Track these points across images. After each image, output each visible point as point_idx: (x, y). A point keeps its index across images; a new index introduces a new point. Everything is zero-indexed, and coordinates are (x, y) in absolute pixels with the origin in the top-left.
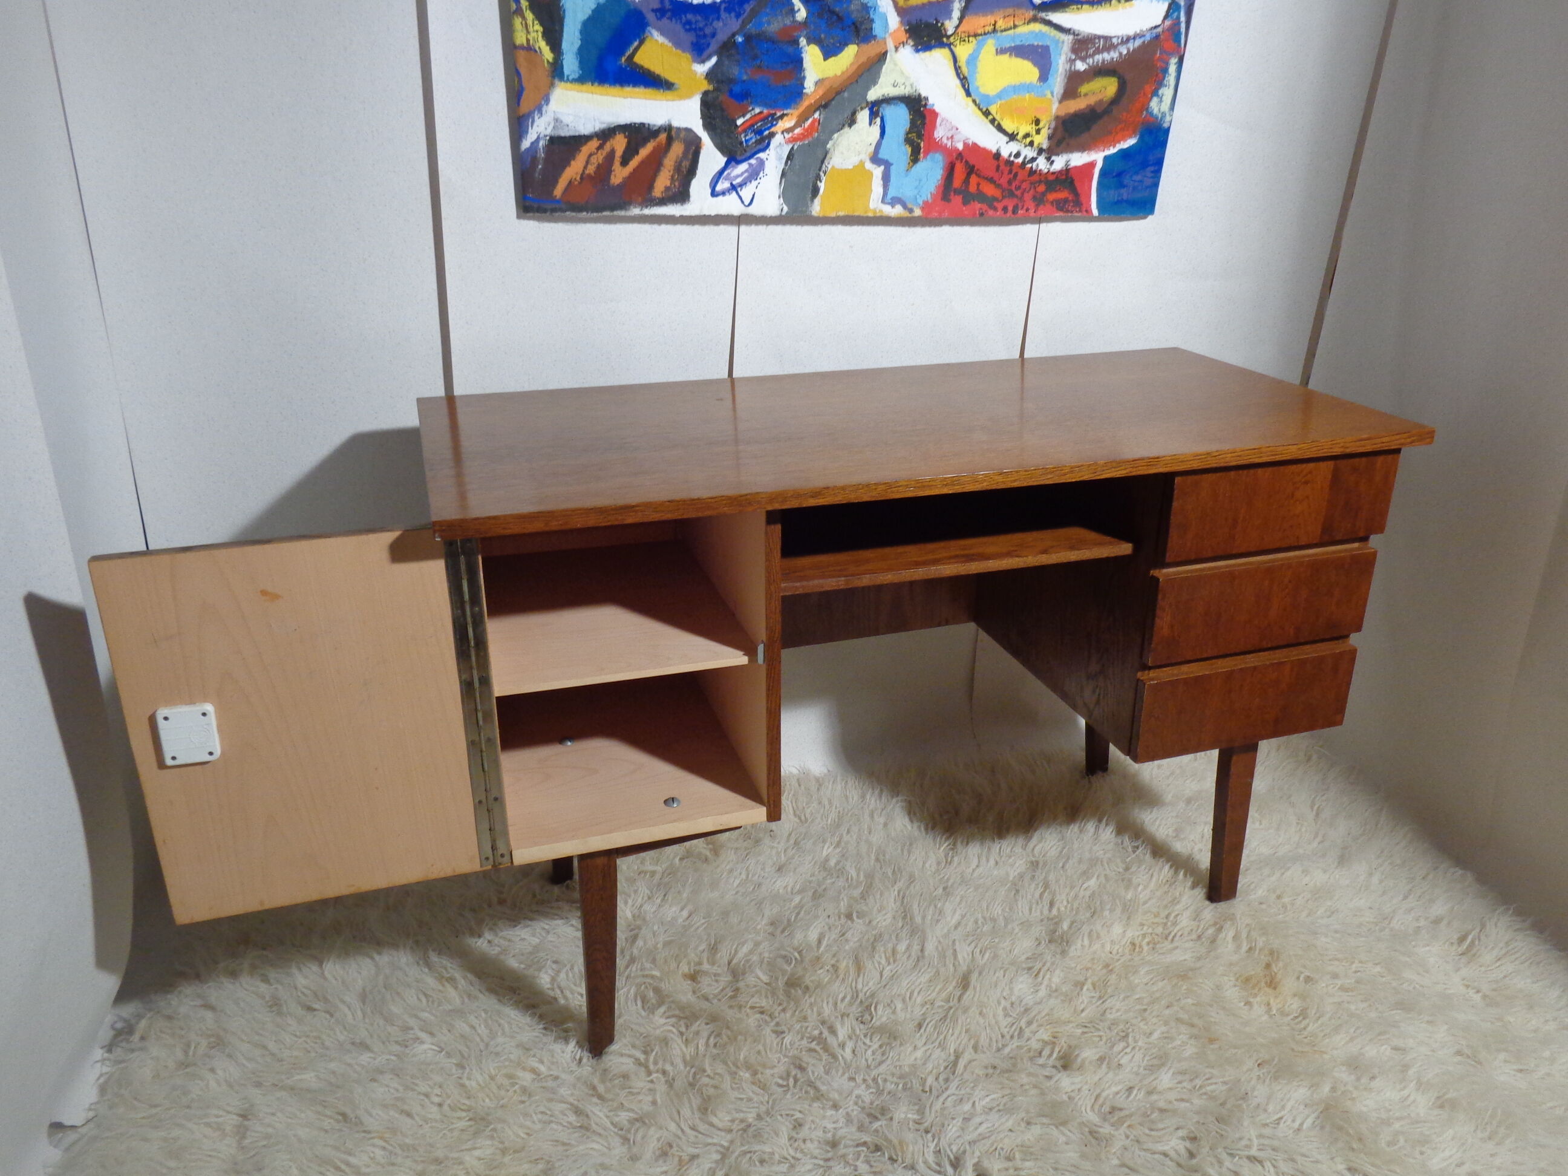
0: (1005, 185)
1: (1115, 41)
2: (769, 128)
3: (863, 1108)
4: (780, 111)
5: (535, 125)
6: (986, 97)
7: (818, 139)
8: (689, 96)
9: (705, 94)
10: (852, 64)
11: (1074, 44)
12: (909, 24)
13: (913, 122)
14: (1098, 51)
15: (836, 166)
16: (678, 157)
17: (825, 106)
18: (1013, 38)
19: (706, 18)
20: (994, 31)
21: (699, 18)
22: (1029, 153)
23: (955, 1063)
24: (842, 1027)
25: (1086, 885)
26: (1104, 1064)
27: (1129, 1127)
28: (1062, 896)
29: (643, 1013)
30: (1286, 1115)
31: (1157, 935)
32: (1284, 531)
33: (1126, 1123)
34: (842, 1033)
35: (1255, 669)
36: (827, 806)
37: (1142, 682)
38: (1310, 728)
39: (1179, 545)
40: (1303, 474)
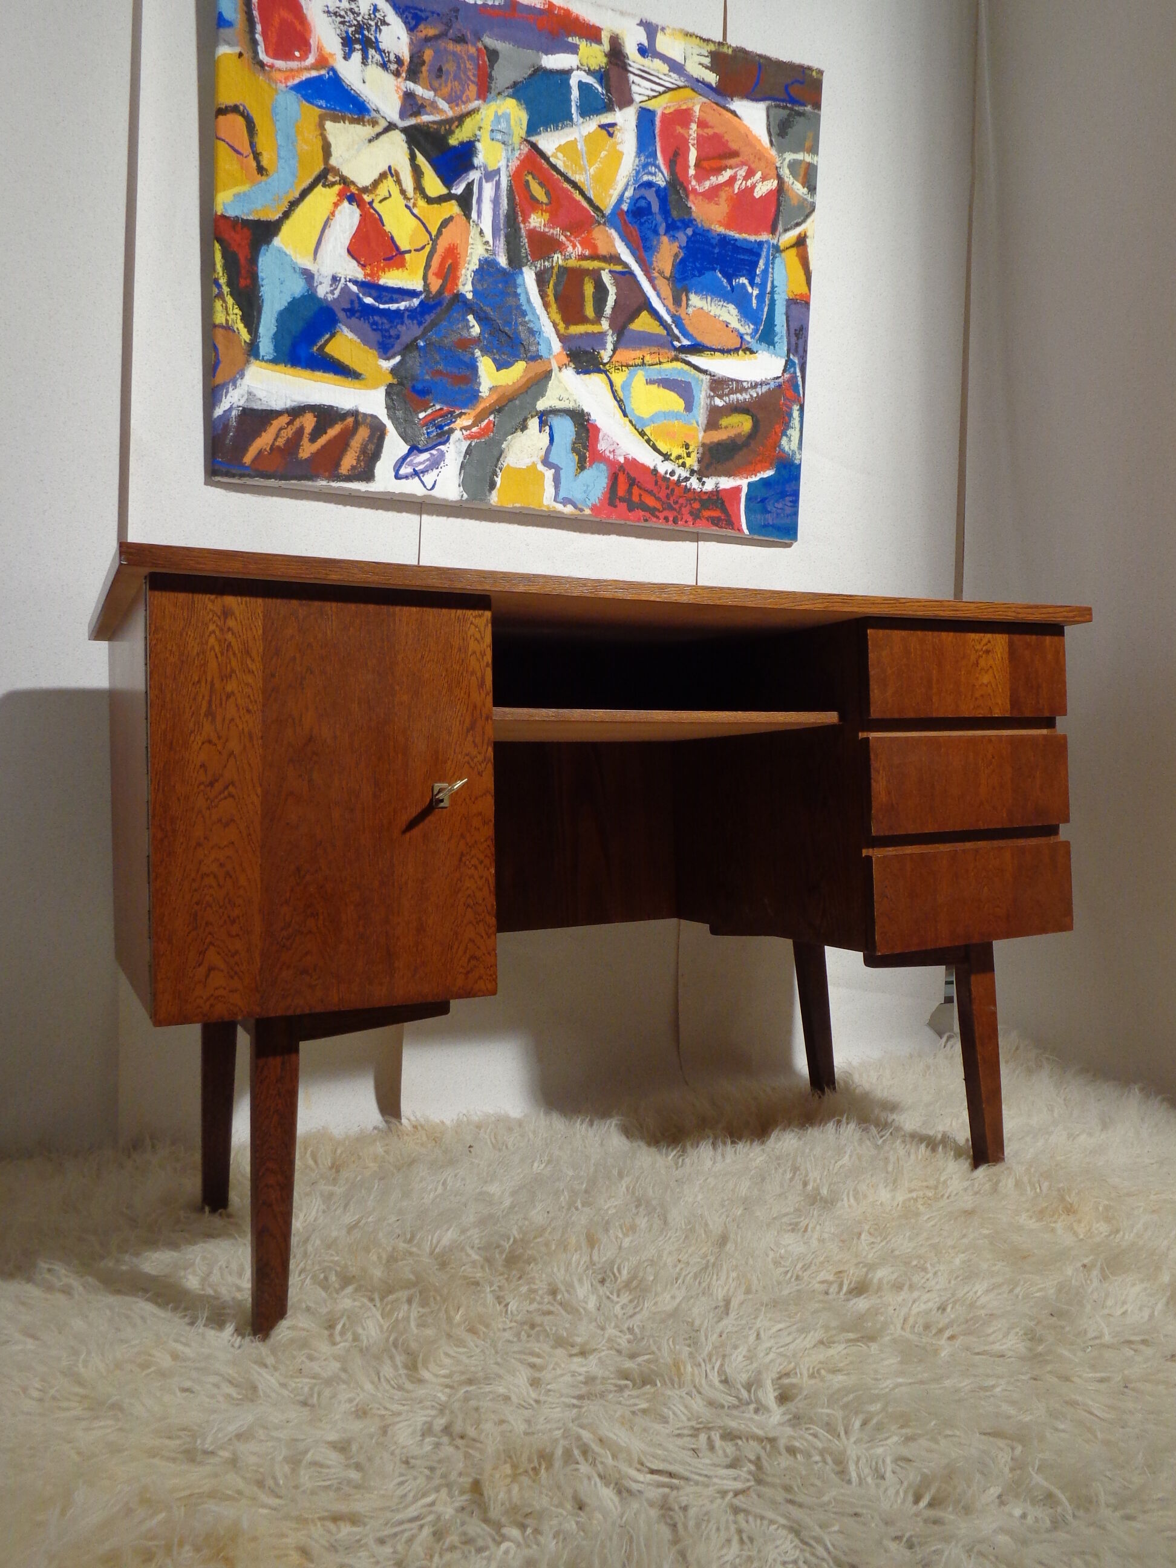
0: (664, 499)
1: (745, 384)
2: (448, 424)
3: (620, 1351)
4: (458, 409)
5: (229, 395)
6: (641, 419)
7: (493, 439)
8: (375, 387)
9: (390, 386)
10: (521, 377)
11: (712, 383)
12: (570, 350)
13: (577, 433)
14: (732, 392)
15: (512, 465)
16: (364, 440)
17: (499, 411)
18: (659, 372)
19: (391, 322)
20: (643, 364)
21: (385, 321)
22: (685, 473)
23: (727, 1305)
24: (581, 1286)
25: (840, 1163)
26: (906, 1288)
27: (951, 1338)
28: (814, 1175)
29: (323, 1294)
30: (1129, 1307)
31: (929, 1199)
32: (976, 699)
33: (948, 1333)
34: (582, 1291)
35: (977, 851)
36: (531, 1136)
37: (869, 858)
38: (1043, 930)
39: (882, 700)
40: (983, 643)
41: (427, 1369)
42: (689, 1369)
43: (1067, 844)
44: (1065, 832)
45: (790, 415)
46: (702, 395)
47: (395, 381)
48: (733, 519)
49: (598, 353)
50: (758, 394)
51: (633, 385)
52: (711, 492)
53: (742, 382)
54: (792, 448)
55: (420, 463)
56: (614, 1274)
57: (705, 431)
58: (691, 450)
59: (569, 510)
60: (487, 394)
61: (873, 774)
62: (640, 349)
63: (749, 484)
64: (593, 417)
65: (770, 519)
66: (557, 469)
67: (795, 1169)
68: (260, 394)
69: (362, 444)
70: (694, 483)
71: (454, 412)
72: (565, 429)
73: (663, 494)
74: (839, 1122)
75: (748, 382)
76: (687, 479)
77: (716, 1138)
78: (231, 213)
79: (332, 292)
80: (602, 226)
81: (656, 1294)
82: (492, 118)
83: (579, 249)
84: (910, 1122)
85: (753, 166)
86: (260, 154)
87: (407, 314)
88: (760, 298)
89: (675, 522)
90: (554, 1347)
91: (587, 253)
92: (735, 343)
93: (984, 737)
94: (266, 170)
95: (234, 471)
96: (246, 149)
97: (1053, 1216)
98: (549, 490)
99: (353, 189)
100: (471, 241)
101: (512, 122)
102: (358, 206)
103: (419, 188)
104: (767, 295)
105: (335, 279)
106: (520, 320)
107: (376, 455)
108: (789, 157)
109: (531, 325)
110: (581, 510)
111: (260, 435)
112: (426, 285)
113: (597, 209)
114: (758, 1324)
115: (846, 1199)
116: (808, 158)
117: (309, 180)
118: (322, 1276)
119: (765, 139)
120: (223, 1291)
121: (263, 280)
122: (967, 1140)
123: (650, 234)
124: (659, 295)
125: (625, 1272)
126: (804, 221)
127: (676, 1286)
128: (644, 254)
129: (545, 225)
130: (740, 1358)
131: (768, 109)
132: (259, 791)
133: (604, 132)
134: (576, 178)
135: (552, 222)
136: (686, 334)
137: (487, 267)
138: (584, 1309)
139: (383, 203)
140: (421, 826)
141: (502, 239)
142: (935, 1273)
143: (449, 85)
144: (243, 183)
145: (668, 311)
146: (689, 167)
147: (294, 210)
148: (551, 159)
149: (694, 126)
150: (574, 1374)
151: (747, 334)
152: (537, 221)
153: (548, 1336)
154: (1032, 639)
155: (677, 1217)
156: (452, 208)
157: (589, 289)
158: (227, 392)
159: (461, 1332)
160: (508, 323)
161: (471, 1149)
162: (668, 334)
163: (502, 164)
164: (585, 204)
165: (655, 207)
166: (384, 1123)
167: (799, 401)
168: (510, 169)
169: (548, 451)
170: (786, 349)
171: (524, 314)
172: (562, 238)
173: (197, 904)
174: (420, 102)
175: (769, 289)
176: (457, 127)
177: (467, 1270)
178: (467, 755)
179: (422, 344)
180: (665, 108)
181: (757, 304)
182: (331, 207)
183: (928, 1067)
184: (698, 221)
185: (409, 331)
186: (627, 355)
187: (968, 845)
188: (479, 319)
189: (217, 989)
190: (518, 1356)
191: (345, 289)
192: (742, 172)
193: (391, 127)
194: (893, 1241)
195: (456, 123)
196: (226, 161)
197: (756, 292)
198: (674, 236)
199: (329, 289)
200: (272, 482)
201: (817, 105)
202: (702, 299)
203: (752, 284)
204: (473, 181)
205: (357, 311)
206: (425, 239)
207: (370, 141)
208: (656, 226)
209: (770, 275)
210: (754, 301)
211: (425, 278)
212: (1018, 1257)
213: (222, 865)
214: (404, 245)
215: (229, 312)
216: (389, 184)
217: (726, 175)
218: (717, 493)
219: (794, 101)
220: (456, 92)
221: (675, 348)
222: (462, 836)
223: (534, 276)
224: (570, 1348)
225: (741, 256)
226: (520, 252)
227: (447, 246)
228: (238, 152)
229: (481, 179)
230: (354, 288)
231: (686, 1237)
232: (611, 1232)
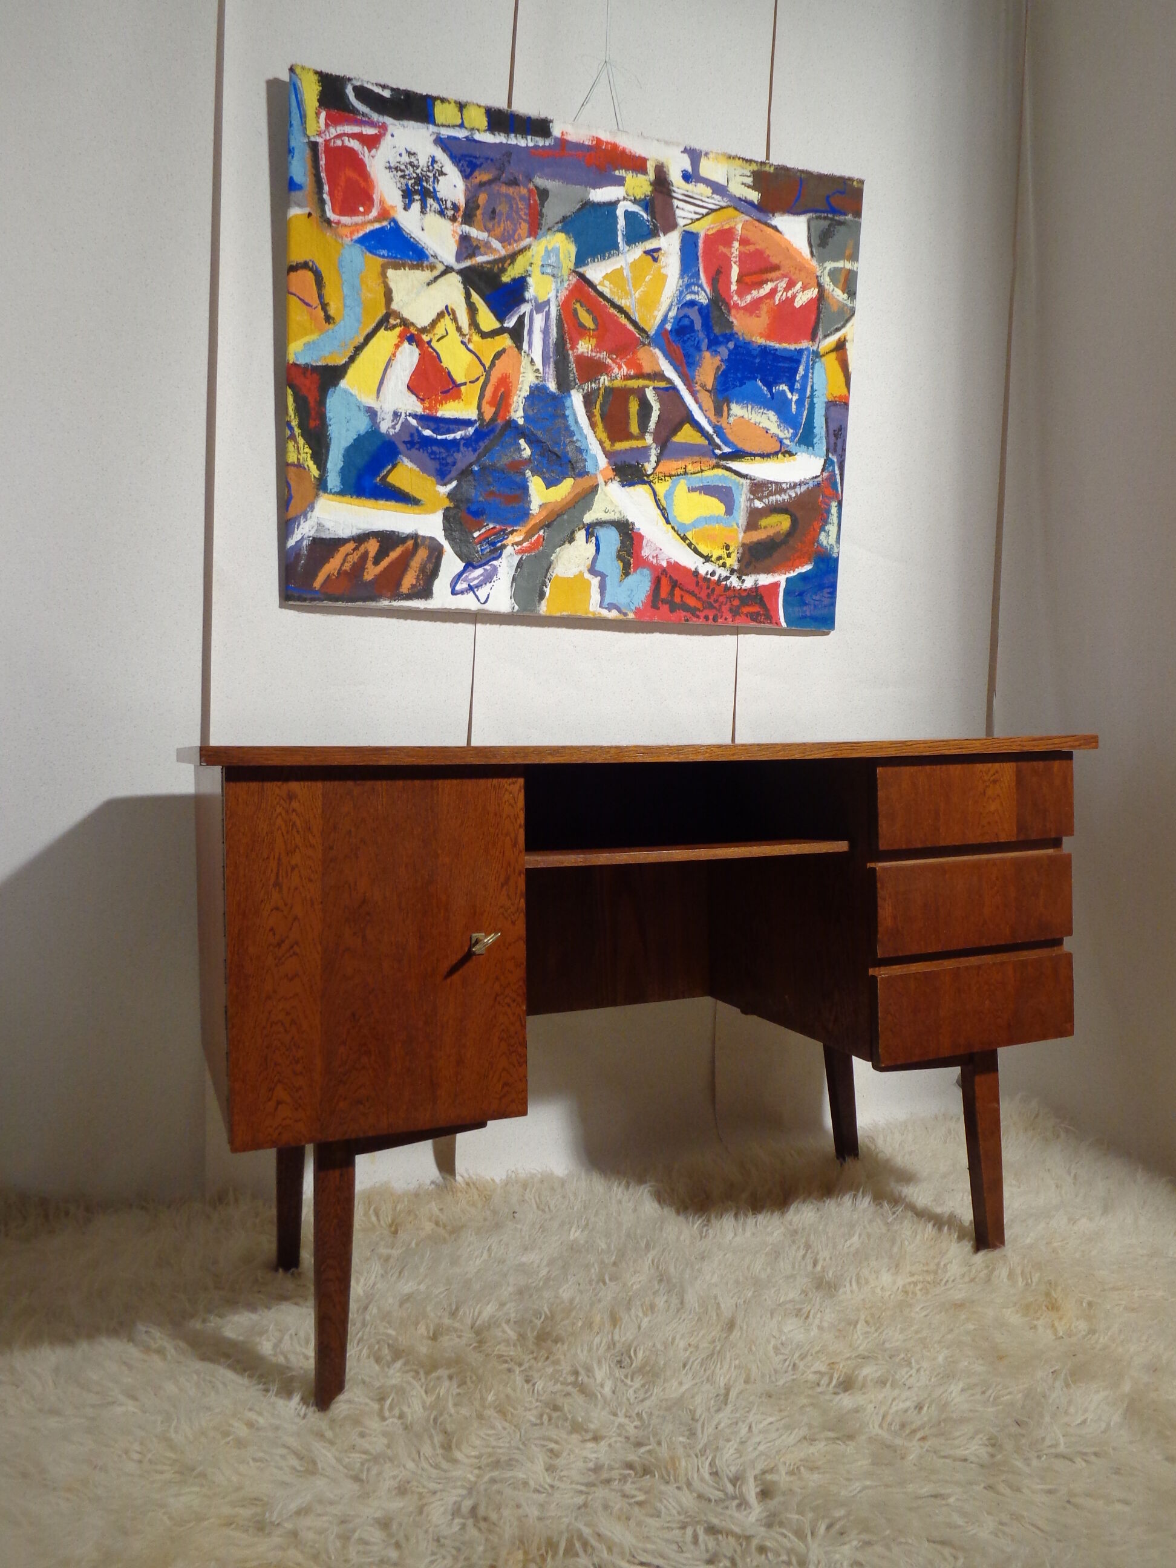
0: (705, 598)
1: (784, 486)
2: (501, 541)
3: (627, 1438)
4: (510, 527)
5: (301, 527)
6: (683, 525)
7: (542, 552)
8: (433, 511)
9: (447, 509)
10: (569, 493)
11: (752, 487)
12: (615, 464)
13: (622, 542)
14: (771, 494)
15: (560, 575)
16: (423, 560)
17: (548, 526)
18: (701, 480)
19: (448, 450)
20: (685, 473)
21: (442, 450)
22: (725, 573)
23: (727, 1395)
24: (599, 1369)
25: (848, 1243)
26: (888, 1385)
27: (923, 1439)
28: (825, 1254)
29: (377, 1368)
30: (1090, 1416)
31: (929, 1283)
32: (983, 826)
33: (919, 1435)
34: (600, 1374)
35: (979, 967)
36: (572, 1198)
37: (874, 978)
38: (1044, 1037)
39: (889, 833)
40: (990, 775)
41: (461, 1451)
42: (683, 1463)
43: (1069, 957)
44: (1069, 944)
45: (828, 511)
46: (742, 498)
47: (452, 505)
48: (772, 613)
49: (643, 465)
50: (796, 494)
51: (676, 493)
52: (751, 589)
53: (781, 483)
54: (830, 543)
55: (475, 579)
56: (630, 1357)
57: (745, 532)
58: (731, 550)
59: (613, 614)
60: (537, 511)
61: (880, 901)
62: (682, 459)
63: (787, 580)
64: (637, 526)
65: (808, 611)
66: (603, 576)
67: (808, 1247)
68: (328, 524)
69: (421, 564)
70: (734, 582)
71: (506, 529)
72: (611, 539)
73: (703, 595)
74: (855, 1195)
75: (786, 483)
76: (727, 578)
77: (738, 1208)
78: (302, 361)
79: (394, 427)
80: (646, 347)
81: (665, 1381)
82: (542, 253)
83: (625, 370)
84: (921, 1196)
85: (794, 277)
86: (327, 304)
87: (462, 442)
88: (800, 403)
89: (715, 620)
90: (571, 1433)
91: (632, 373)
92: (775, 447)
93: (988, 860)
94: (334, 319)
95: (305, 595)
96: (315, 301)
97: (1036, 1312)
98: (595, 597)
99: (413, 330)
100: (522, 370)
101: (562, 256)
102: (417, 346)
103: (474, 324)
104: (806, 400)
105: (396, 415)
106: (567, 440)
107: (434, 573)
108: (830, 265)
109: (578, 444)
110: (625, 614)
111: (328, 562)
112: (480, 414)
113: (642, 330)
114: (751, 1418)
115: (848, 1285)
116: (848, 265)
117: (373, 325)
118: (377, 1347)
119: (806, 251)
120: (292, 1358)
121: (330, 420)
122: (971, 1222)
123: (692, 350)
124: (701, 407)
125: (640, 1355)
126: (844, 326)
127: (684, 1372)
128: (686, 369)
129: (592, 351)
130: (732, 1451)
131: (809, 222)
132: (319, 948)
133: (649, 258)
134: (623, 302)
135: (599, 347)
136: (727, 442)
137: (537, 393)
138: (601, 1393)
139: (441, 341)
140: (460, 971)
141: (552, 365)
142: (918, 1370)
143: (502, 225)
144: (312, 332)
145: (710, 422)
146: (730, 283)
147: (359, 354)
148: (598, 287)
149: (736, 244)
150: (586, 1460)
151: (786, 438)
152: (584, 347)
153: (566, 1419)
154: (1040, 765)
155: (691, 1298)
156: (506, 341)
157: (634, 407)
158: (299, 525)
159: (490, 1412)
160: (557, 444)
161: (516, 1214)
162: (709, 444)
163: (552, 295)
164: (630, 327)
165: (698, 325)
166: (441, 1179)
167: (837, 497)
168: (559, 299)
169: (594, 560)
170: (825, 449)
171: (572, 434)
172: (609, 361)
173: (267, 1047)
174: (475, 244)
175: (808, 394)
176: (509, 265)
177: (502, 1349)
178: (502, 907)
179: (476, 469)
180: (708, 230)
181: (797, 409)
182: (392, 349)
184: (740, 334)
185: (464, 458)
186: (672, 466)
187: (973, 961)
188: (529, 442)
189: (284, 1119)
190: (537, 1442)
191: (406, 424)
192: (783, 284)
193: (448, 270)
194: (885, 1333)
195: (509, 261)
196: (298, 314)
197: (795, 397)
198: (716, 351)
199: (391, 424)
200: (340, 604)
201: (858, 213)
202: (742, 408)
203: (792, 390)
204: (525, 313)
205: (416, 443)
206: (479, 371)
207: (428, 284)
208: (698, 342)
209: (810, 380)
210: (794, 406)
211: (479, 407)
212: (996, 1357)
213: (288, 1014)
214: (459, 378)
215: (300, 452)
216: (447, 322)
217: (767, 288)
218: (756, 589)
219: (834, 211)
220: (508, 232)
221: (716, 456)
222: (497, 978)
223: (581, 399)
224: (584, 1433)
225: (781, 364)
226: (568, 376)
227: (500, 376)
228: (307, 304)
229: (531, 311)
230: (414, 422)
231: (699, 1319)
232: (633, 1311)
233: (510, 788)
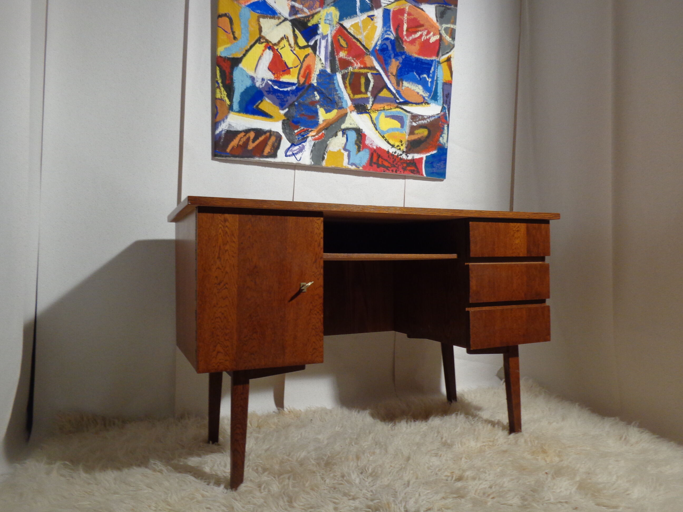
0: (392, 163)
1: (425, 117)
2: (306, 135)
3: (367, 499)
4: (310, 129)
5: (222, 125)
6: (383, 131)
7: (324, 140)
8: (278, 121)
9: (284, 120)
10: (335, 116)
11: (411, 117)
12: (355, 104)
13: (357, 137)
14: (420, 120)
15: (331, 150)
16: (273, 142)
18: (391, 113)
19: (285, 95)
20: (384, 110)
21: (282, 95)
22: (400, 152)
24: (353, 474)
25: (456, 431)
26: (477, 479)
27: (493, 498)
28: (445, 435)
29: (256, 474)
30: (562, 489)
31: (490, 445)
32: (513, 250)
33: (491, 496)
34: (354, 476)
35: (512, 309)
36: (335, 416)
37: (468, 312)
38: (538, 341)
39: (475, 250)
40: (516, 227)
41: (296, 503)
42: (393, 505)
43: (549, 307)
44: (548, 302)
45: (443, 128)
46: (408, 121)
47: (286, 119)
48: (420, 170)
49: (366, 105)
50: (430, 120)
51: (380, 118)
52: (411, 160)
54: (444, 142)
55: (295, 150)
56: (366, 470)
57: (409, 135)
58: (403, 143)
59: (353, 168)
60: (322, 123)
61: (471, 279)
62: (383, 103)
63: (426, 157)
64: (364, 131)
65: (435, 170)
66: (349, 152)
67: (438, 432)
68: (233, 125)
69: (273, 143)
70: (404, 156)
71: (308, 130)
72: (353, 136)
73: (391, 161)
74: (457, 414)
75: (426, 116)
76: (401, 155)
77: (408, 419)
78: (223, 55)
79: (262, 85)
80: (368, 56)
81: (382, 478)
82: (325, 14)
83: (359, 65)
84: (485, 415)
85: (430, 30)
86: (234, 32)
87: (291, 92)
88: (432, 82)
89: (396, 172)
90: (343, 496)
91: (362, 66)
92: (421, 100)
93: (515, 265)
94: (237, 38)
95: (223, 155)
96: (229, 31)
97: (538, 454)
98: (346, 160)
99: (270, 44)
100: (316, 63)
101: (333, 16)
102: (272, 51)
103: (296, 43)
104: (435, 81)
105: (263, 80)
106: (335, 93)
107: (278, 147)
108: (444, 26)
109: (340, 95)
110: (358, 168)
111: (233, 141)
112: (298, 81)
113: (366, 49)
114: (420, 490)
115: (457, 444)
116: (452, 26)
117: (253, 42)
118: (256, 468)
119: (434, 19)
120: (219, 473)
121: (235, 80)
122: (507, 423)
123: (387, 58)
124: (391, 82)
125: (370, 470)
126: (450, 51)
127: (390, 475)
128: (385, 66)
129: (345, 56)
130: (412, 503)
131: (436, 7)
132: (236, 286)
133: (370, 19)
134: (359, 37)
135: (349, 54)
136: (401, 97)
137: (322, 73)
138: (354, 483)
139: (282, 49)
140: (296, 299)
141: (329, 62)
142: (489, 474)
143: (308, 2)
144: (228, 44)
145: (394, 88)
146: (403, 31)
147: (247, 53)
148: (348, 30)
149: (406, 15)
150: (350, 506)
151: (426, 97)
152: (342, 54)
153: (340, 492)
154: (536, 225)
155: (391, 450)
156: (309, 50)
157: (363, 81)
158: (221, 124)
159: (308, 490)
160: (331, 95)
161: (312, 421)
162: (394, 97)
163: (329, 32)
164: (362, 47)
165: (390, 48)
166: (277, 410)
167: (447, 123)
168: (332, 34)
169: (346, 145)
170: (442, 102)
171: (337, 91)
172: (352, 61)
173: (214, 328)
174: (297, 10)
176: (311, 19)
177: (311, 467)
178: (314, 272)
179: (296, 104)
180: (394, 8)
181: (431, 85)
182: (261, 51)
183: (495, 393)
184: (407, 52)
185: (291, 99)
186: (378, 106)
187: (509, 307)
188: (319, 93)
189: (220, 360)
190: (329, 499)
191: (267, 83)
192: (425, 33)
193: (286, 19)
194: (474, 461)
195: (311, 17)
196: (222, 36)
197: (430, 80)
198: (397, 59)
199: (261, 83)
200: (237, 159)
201: (456, 5)
202: (408, 83)
203: (429, 77)
204: (317, 40)
205: (271, 91)
206: (298, 63)
207: (277, 25)
208: (390, 55)
209: (436, 73)
210: (429, 84)
211: (298, 78)
212: (522, 469)
213: (223, 314)
214: (290, 65)
215: (222, 94)
216: (285, 42)
217: (419, 34)
218: (413, 160)
219: (446, 4)
220: (311, 5)
221: (397, 103)
222: (311, 303)
223: (341, 76)
224: (349, 497)
225: (424, 66)
226: (335, 67)
227: (307, 65)
228: (226, 32)
229: (320, 39)
230: (270, 83)
231: (394, 457)
232: (366, 455)
233: (318, 221)
